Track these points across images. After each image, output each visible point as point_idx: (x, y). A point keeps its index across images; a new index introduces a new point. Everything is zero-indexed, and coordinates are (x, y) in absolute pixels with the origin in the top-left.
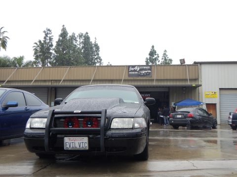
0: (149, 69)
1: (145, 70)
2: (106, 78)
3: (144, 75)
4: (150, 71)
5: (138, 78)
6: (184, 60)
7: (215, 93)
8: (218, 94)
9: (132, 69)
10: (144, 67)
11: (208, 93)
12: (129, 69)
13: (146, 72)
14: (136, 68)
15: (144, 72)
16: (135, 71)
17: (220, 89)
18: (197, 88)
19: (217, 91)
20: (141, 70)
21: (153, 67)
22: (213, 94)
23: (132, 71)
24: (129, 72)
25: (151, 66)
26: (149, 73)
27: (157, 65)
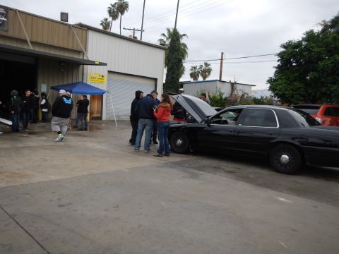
4: (3, 19)
6: (67, 15)
7: (103, 76)
8: (106, 78)
11: (95, 76)
17: (109, 71)
18: (81, 66)
19: (106, 74)
21: (11, 13)
22: (101, 77)
25: (6, 9)
26: (3, 21)
27: (19, 11)
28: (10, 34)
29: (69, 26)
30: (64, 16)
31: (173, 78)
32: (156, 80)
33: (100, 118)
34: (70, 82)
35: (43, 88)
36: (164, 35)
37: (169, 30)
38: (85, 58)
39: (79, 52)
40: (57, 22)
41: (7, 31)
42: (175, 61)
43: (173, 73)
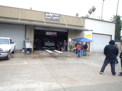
0: (58, 17)
1: (56, 16)
2: (28, 19)
3: (55, 20)
4: (59, 18)
5: (51, 22)
8: (91, 36)
9: (48, 15)
10: (56, 15)
11: (87, 35)
12: (45, 14)
13: (57, 18)
14: (50, 14)
15: (55, 18)
16: (49, 16)
17: (93, 33)
18: (83, 32)
19: (91, 34)
20: (53, 16)
21: (61, 16)
22: (89, 35)
23: (47, 16)
24: (45, 16)
25: (59, 15)
26: (58, 19)
27: (63, 15)
28: (60, 23)
29: (79, 18)
30: (77, 15)
31: (117, 35)
32: (111, 36)
33: (89, 51)
34: (79, 38)
35: (70, 40)
36: (112, 18)
37: (114, 16)
38: (84, 29)
39: (82, 27)
40: (75, 17)
41: (59, 22)
42: (118, 27)
43: (118, 33)
